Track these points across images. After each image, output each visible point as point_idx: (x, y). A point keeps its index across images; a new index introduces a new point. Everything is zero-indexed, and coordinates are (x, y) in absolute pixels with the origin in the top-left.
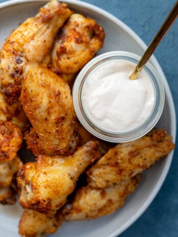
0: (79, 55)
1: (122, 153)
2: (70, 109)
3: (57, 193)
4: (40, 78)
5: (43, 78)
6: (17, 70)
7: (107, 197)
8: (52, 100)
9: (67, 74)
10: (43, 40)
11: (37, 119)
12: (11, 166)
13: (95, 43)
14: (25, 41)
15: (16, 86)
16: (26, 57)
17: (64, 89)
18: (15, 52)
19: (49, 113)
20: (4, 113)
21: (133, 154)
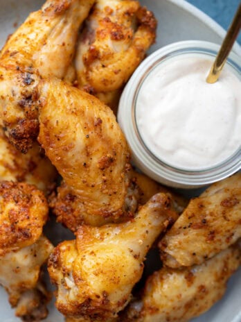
0: (119, 60)
1: (210, 204)
2: (120, 146)
3: (116, 281)
4: (67, 101)
5: (72, 101)
6: (28, 95)
7: (197, 283)
8: (90, 133)
9: (105, 93)
10: (61, 44)
11: (71, 167)
12: (35, 251)
13: (142, 37)
14: (33, 49)
15: (29, 122)
16: (38, 74)
17: (106, 114)
18: (20, 68)
19: (88, 154)
20: (12, 170)
21: (228, 204)
